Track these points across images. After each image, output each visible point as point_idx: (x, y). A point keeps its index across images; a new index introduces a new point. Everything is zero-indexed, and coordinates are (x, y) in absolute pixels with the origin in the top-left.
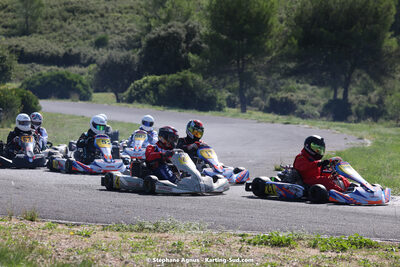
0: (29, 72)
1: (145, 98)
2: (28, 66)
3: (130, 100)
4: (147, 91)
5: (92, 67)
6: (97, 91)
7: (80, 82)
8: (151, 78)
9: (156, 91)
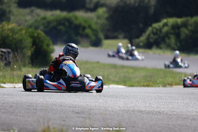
0: (28, 18)
1: (165, 43)
2: (27, 10)
3: (148, 45)
4: (167, 34)
5: (101, 11)
6: (107, 38)
7: (90, 27)
8: (171, 21)
9: (178, 35)
